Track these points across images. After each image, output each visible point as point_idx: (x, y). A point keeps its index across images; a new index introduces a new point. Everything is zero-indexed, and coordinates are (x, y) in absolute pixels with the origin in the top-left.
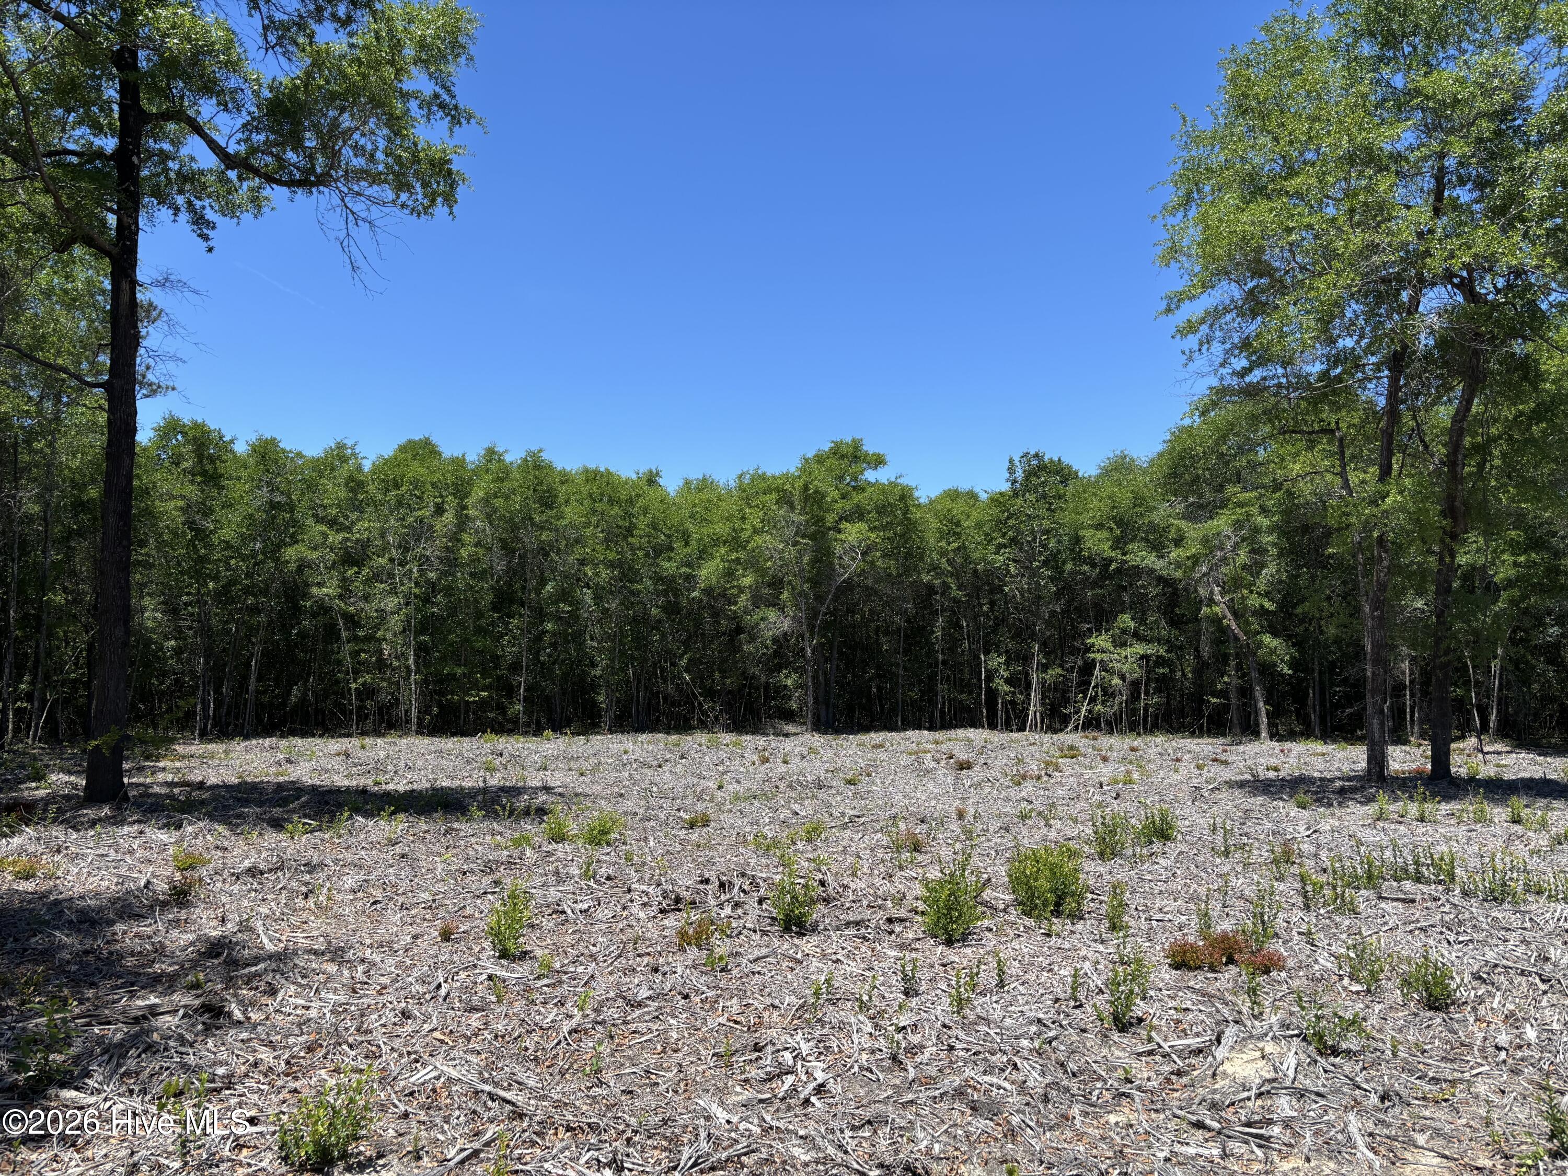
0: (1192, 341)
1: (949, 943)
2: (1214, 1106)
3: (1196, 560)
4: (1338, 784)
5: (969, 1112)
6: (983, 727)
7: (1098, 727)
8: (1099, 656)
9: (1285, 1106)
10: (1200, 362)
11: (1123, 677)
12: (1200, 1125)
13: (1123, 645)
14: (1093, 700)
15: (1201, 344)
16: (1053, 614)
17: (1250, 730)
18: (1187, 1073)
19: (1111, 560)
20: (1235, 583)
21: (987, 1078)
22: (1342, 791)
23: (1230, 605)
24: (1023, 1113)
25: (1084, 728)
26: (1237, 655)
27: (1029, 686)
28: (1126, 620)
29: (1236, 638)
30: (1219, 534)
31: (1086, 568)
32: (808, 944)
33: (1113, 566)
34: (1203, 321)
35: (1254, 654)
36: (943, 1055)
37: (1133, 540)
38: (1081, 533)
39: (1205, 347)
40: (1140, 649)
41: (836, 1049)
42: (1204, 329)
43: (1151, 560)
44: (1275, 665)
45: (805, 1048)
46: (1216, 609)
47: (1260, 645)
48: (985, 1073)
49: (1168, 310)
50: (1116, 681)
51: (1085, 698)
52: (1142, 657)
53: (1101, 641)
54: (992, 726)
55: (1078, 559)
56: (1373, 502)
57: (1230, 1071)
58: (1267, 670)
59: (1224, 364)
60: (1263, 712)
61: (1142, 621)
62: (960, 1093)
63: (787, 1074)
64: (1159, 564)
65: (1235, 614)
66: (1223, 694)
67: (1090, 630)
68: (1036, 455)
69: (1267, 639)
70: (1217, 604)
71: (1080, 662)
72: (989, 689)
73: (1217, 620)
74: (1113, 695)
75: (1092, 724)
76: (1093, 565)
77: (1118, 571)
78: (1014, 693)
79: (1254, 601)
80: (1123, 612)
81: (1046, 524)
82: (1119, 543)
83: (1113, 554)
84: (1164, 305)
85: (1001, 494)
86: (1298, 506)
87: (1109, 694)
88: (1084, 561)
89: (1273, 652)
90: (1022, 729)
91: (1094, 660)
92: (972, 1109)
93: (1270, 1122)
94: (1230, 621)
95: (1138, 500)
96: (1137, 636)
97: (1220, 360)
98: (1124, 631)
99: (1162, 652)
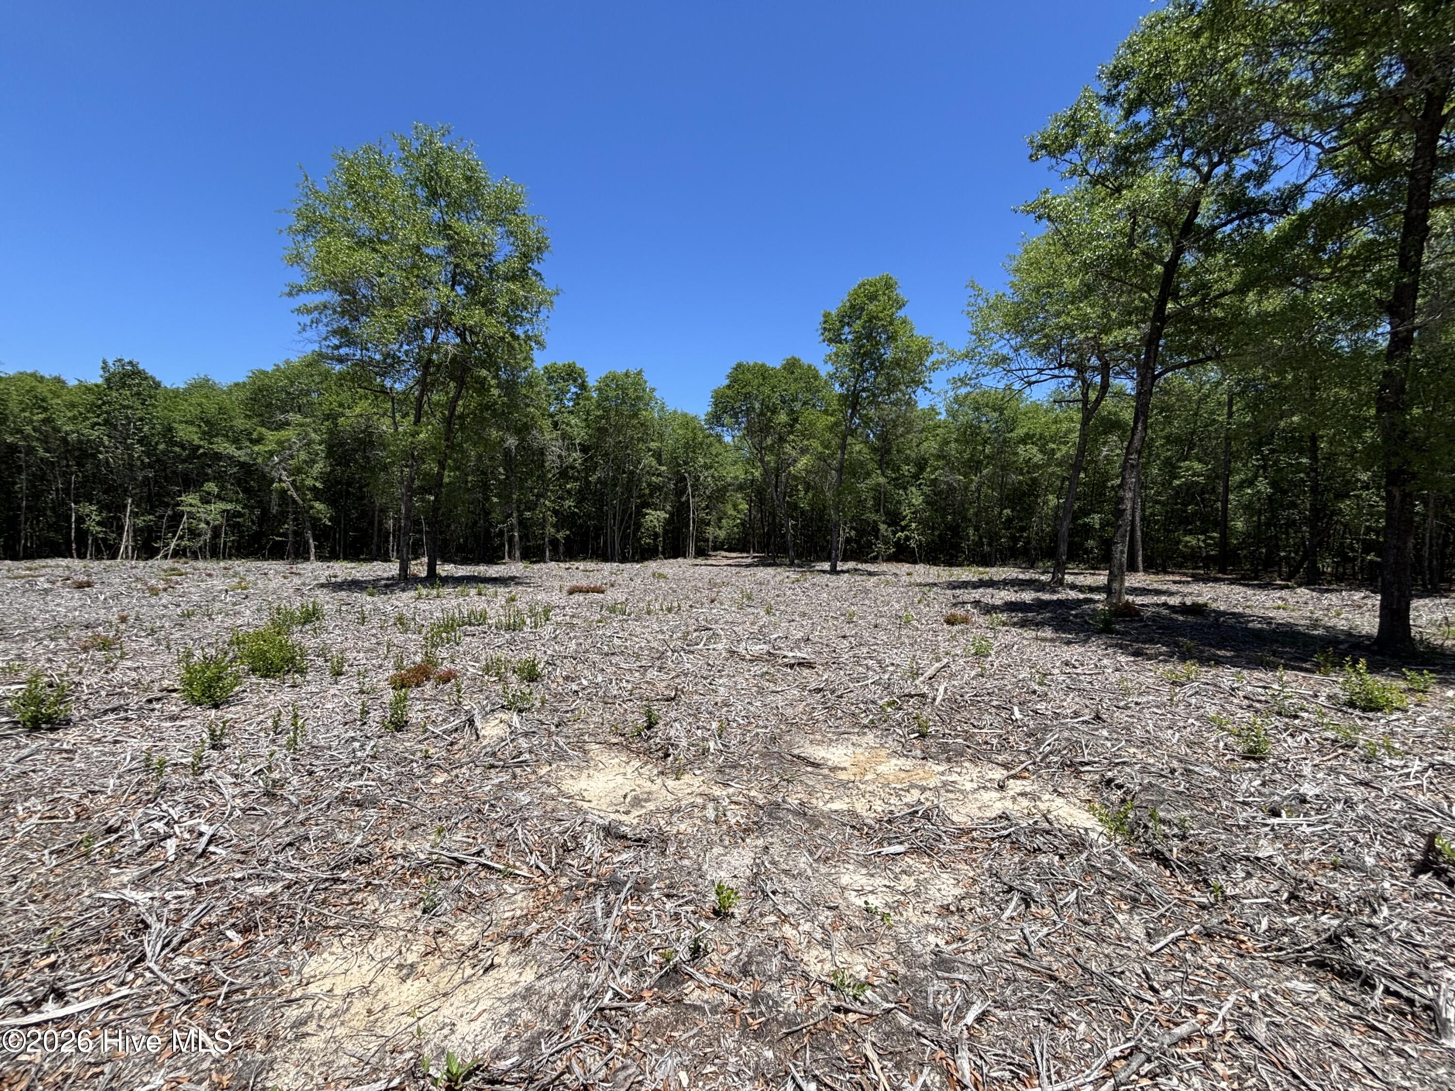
0: (307, 319)
1: (216, 706)
2: (494, 754)
3: (271, 454)
4: (383, 582)
5: (357, 809)
6: (72, 557)
7: (184, 555)
8: (188, 509)
9: (523, 743)
10: (310, 334)
11: (208, 523)
12: (492, 766)
13: (208, 502)
14: (181, 538)
15: (312, 322)
16: (146, 478)
17: (301, 554)
18: (456, 743)
19: (199, 447)
20: (299, 470)
21: (354, 783)
22: (386, 586)
23: (293, 483)
24: (394, 795)
25: (172, 557)
26: (294, 513)
27: (121, 528)
28: (211, 487)
29: (294, 502)
30: (289, 440)
31: (177, 449)
32: (69, 737)
33: (201, 451)
34: (316, 308)
35: (308, 512)
36: (306, 779)
37: (216, 436)
38: (175, 425)
39: (314, 325)
40: (222, 506)
41: (207, 805)
42: (316, 314)
43: (231, 449)
44: (321, 519)
45: (175, 813)
46: (283, 485)
47: (312, 507)
48: (350, 781)
49: (290, 294)
50: (203, 525)
51: (174, 536)
52: (224, 511)
53: (190, 499)
54: (82, 556)
55: (171, 442)
56: (413, 436)
57: (486, 734)
58: (315, 522)
59: (325, 339)
60: (312, 546)
61: (222, 488)
62: (342, 799)
63: (165, 839)
64: (237, 453)
65: (297, 489)
66: (284, 535)
67: (180, 491)
68: (130, 363)
69: (317, 505)
70: (284, 482)
71: (170, 512)
72: (78, 529)
73: (283, 492)
74: (200, 535)
75: (178, 554)
76: (184, 449)
77: (204, 454)
78: (105, 532)
79: (309, 482)
80: (208, 480)
81: (139, 414)
82: (209, 436)
83: (202, 443)
84: (287, 290)
85: (97, 386)
86: (339, 432)
87: (194, 533)
88: (176, 444)
89: (319, 512)
90: (114, 557)
91: (183, 511)
92: (357, 806)
93: (521, 753)
94: (292, 493)
95: (221, 410)
96: (219, 497)
97: (324, 336)
98: (209, 493)
99: (239, 508)
